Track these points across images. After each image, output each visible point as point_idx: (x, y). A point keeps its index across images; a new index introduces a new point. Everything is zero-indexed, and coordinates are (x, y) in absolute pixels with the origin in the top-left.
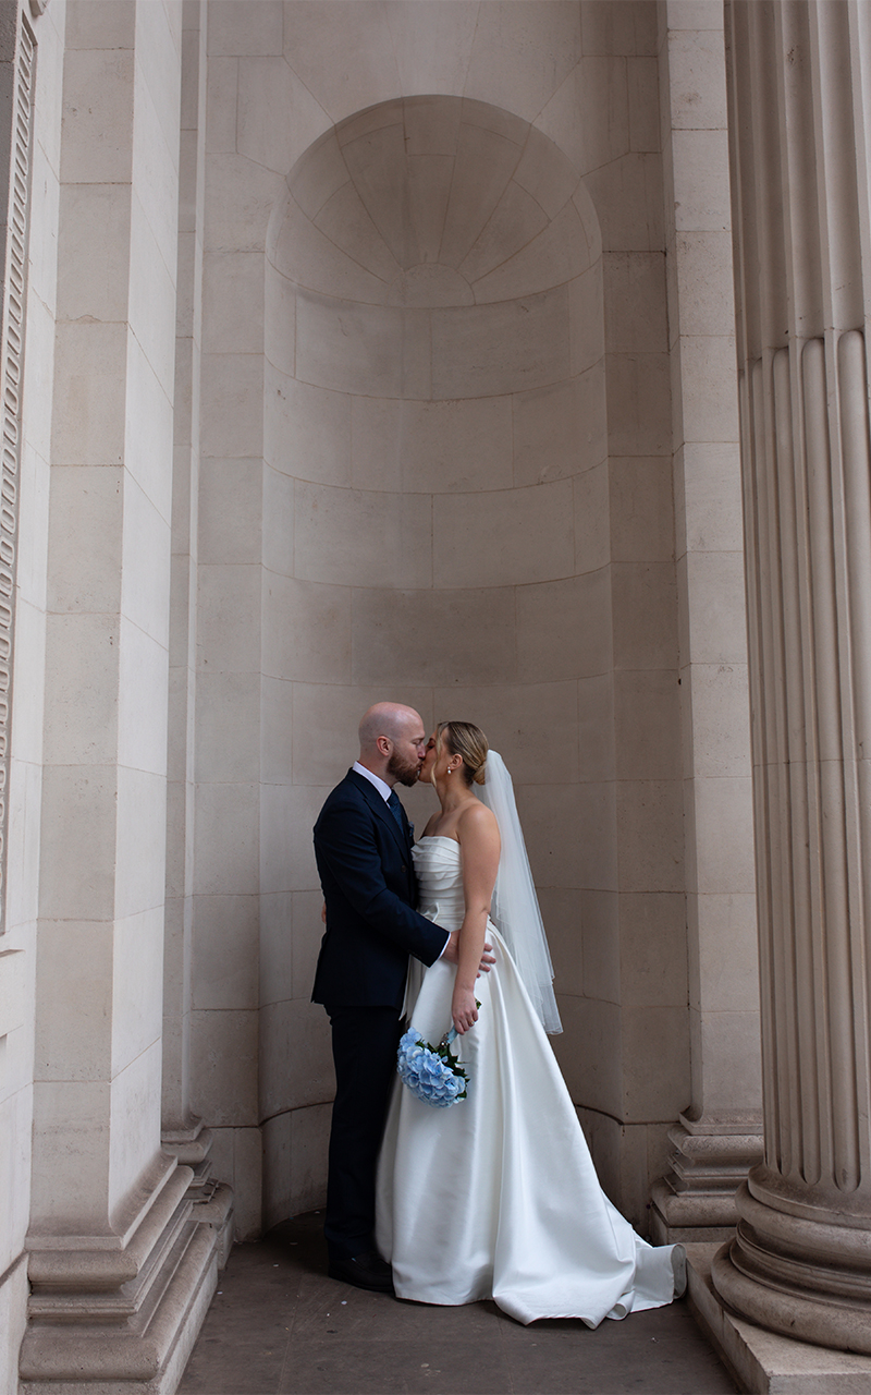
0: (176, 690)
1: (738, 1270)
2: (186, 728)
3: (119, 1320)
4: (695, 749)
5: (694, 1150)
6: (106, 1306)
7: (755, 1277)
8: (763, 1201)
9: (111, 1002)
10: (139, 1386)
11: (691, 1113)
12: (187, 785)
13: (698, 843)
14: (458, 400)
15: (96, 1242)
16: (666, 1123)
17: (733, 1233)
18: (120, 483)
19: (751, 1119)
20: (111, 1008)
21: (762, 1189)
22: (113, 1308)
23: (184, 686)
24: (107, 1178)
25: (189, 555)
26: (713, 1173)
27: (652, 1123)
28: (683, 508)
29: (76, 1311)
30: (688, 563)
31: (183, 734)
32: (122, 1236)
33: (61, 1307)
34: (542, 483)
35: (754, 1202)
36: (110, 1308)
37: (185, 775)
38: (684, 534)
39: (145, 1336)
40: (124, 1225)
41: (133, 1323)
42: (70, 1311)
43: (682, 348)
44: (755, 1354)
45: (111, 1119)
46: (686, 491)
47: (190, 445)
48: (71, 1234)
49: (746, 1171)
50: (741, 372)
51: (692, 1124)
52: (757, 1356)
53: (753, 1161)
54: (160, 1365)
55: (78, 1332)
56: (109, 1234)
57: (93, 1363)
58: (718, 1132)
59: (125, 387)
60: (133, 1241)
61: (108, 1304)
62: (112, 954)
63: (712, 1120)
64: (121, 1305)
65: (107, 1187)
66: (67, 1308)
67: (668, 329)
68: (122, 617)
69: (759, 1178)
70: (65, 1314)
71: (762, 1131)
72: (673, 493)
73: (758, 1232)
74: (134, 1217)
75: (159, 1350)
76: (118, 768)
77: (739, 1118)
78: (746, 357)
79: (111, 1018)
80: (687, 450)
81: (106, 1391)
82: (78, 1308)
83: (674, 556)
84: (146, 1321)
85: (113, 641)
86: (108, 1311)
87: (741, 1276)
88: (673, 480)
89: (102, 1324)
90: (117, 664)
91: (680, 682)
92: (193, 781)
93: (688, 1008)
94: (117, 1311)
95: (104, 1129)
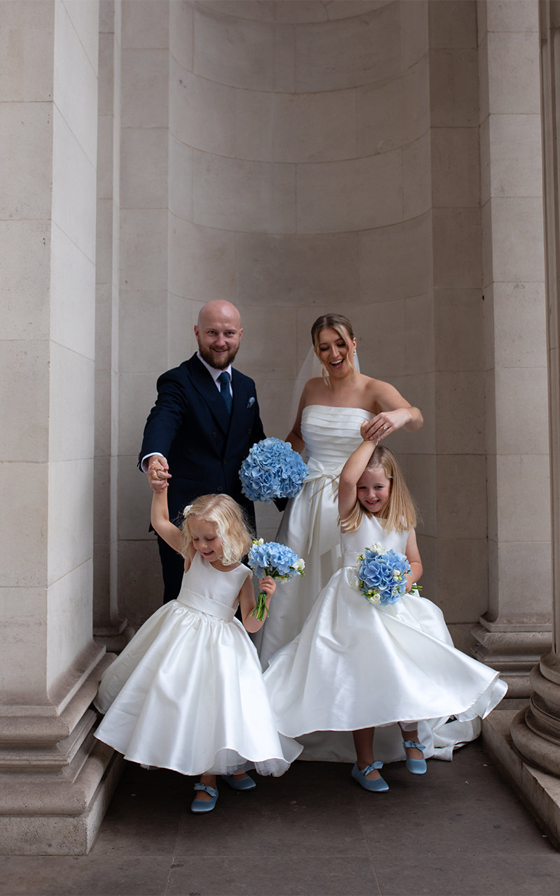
0: (103, 303)
1: (533, 732)
2: (111, 330)
3: (55, 770)
4: (496, 346)
5: (492, 643)
6: (45, 759)
7: (548, 738)
8: (553, 681)
9: (47, 525)
10: (71, 820)
11: (489, 616)
12: (112, 373)
13: (497, 417)
14: (315, 93)
15: (37, 710)
16: (469, 623)
17: (528, 703)
18: (50, 116)
19: (535, 621)
20: (47, 530)
21: (553, 672)
22: (51, 760)
23: (109, 298)
24: (46, 661)
25: (112, 199)
26: (506, 660)
27: (459, 623)
28: (488, 165)
29: (22, 763)
30: (492, 206)
31: (109, 334)
32: (57, 706)
33: (10, 760)
34: (379, 153)
35: (547, 681)
36: (48, 760)
37: (111, 365)
38: (489, 185)
39: (75, 782)
40: (59, 697)
41: (67, 772)
42: (17, 763)
43: (489, 41)
44: (552, 797)
45: (48, 616)
46: (491, 151)
47: (113, 115)
48: (18, 703)
49: (538, 658)
50: (543, 41)
51: (490, 624)
52: (554, 799)
53: (543, 651)
54: (87, 805)
55: (23, 779)
56: (47, 704)
57: (35, 803)
58: (509, 630)
59: (53, 38)
60: (66, 710)
61: (47, 758)
62: (47, 487)
63: (505, 622)
64: (57, 758)
65: (46, 668)
66: (14, 760)
67: (477, 31)
68: (52, 223)
69: (549, 664)
70: (14, 765)
71: (552, 629)
72: (479, 155)
73: (548, 703)
74: (68, 691)
75: (86, 793)
76: (50, 342)
77: (525, 620)
78: (548, 26)
79: (46, 538)
80: (492, 120)
81: (45, 823)
82: (23, 760)
83: (480, 203)
84: (77, 770)
85: (46, 242)
86: (46, 763)
87: (536, 737)
88: (479, 145)
89: (42, 773)
90: (50, 259)
91: (483, 298)
92: (117, 371)
93: (487, 540)
94: (53, 763)
95: (42, 623)
